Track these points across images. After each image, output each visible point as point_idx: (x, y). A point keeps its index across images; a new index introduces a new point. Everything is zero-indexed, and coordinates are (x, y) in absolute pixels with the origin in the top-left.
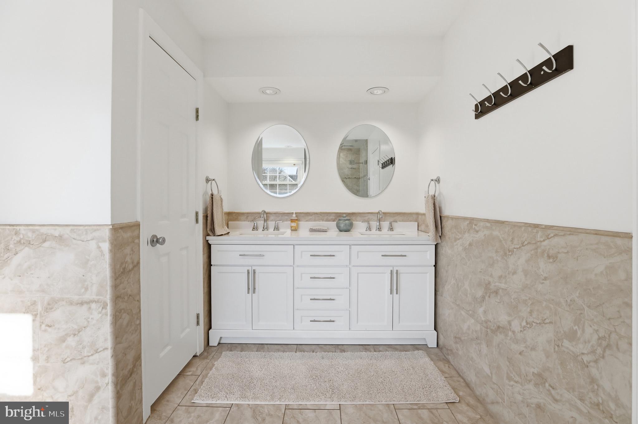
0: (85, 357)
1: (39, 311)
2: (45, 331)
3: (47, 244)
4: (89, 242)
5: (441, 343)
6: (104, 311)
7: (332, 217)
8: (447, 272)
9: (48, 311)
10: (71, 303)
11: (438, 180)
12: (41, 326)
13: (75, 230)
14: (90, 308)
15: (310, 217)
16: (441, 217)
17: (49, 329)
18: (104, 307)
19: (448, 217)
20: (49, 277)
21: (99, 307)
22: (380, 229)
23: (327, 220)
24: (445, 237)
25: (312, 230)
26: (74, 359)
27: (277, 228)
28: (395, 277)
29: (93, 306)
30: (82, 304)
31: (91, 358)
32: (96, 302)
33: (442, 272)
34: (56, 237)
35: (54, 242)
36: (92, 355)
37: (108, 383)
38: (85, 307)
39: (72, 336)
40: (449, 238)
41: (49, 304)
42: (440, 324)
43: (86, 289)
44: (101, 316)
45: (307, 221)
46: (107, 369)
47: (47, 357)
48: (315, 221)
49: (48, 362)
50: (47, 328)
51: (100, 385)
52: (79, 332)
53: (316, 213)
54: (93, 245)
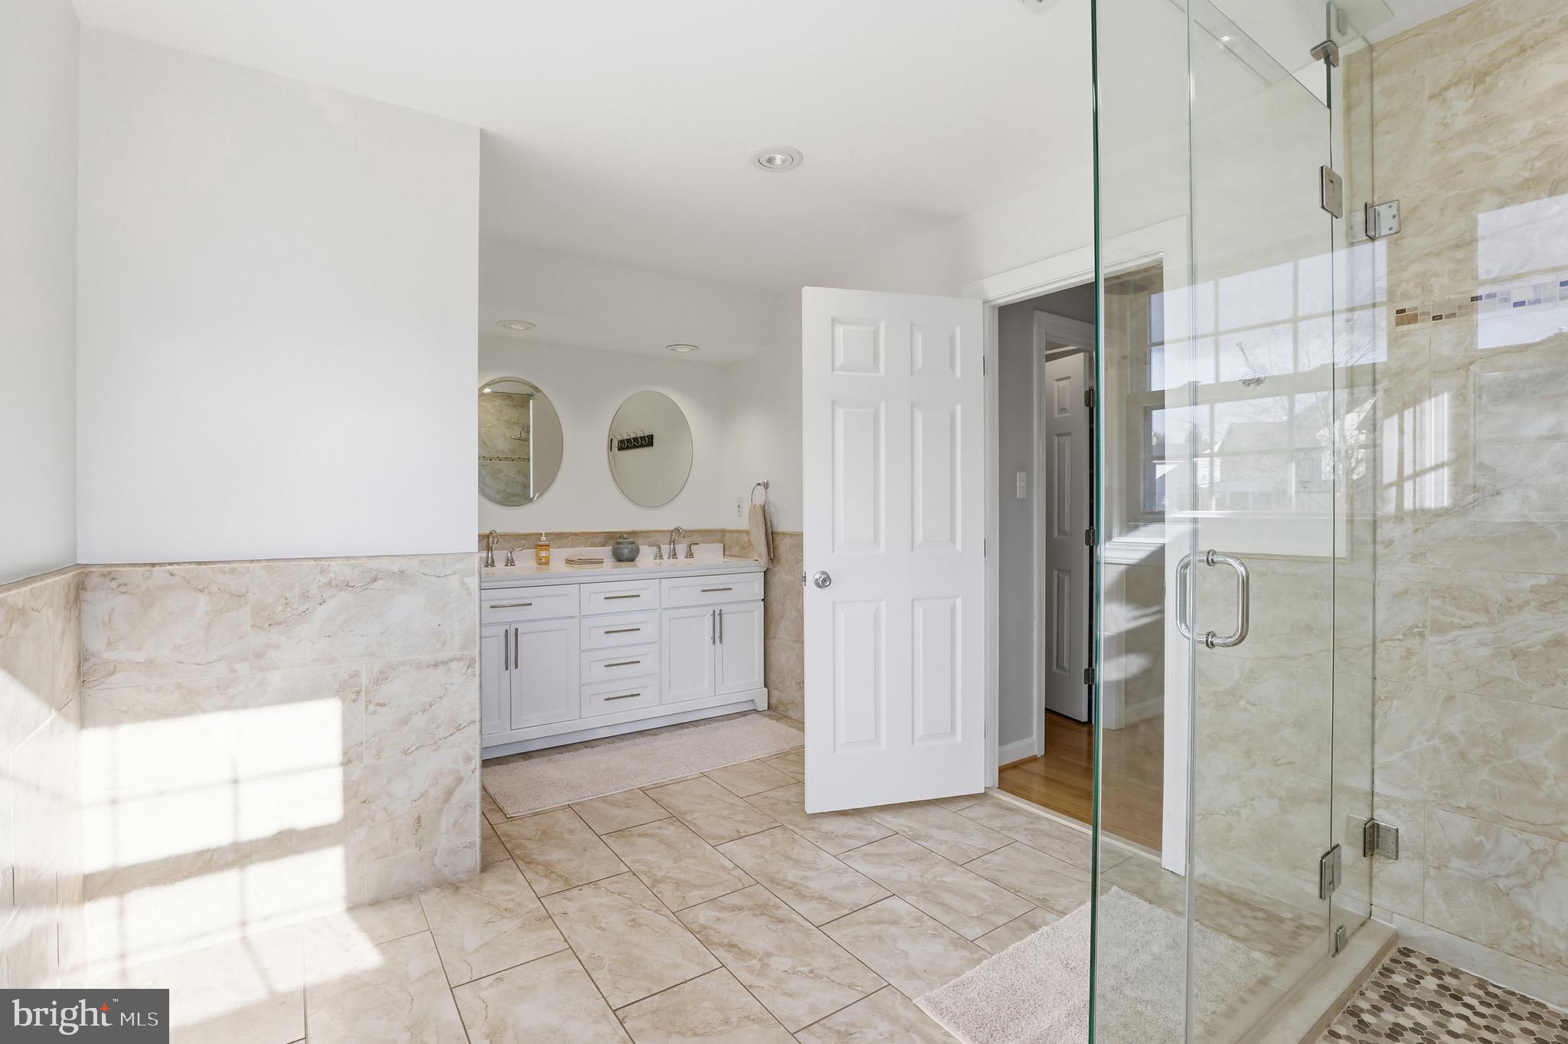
0: (440, 739)
1: (364, 686)
2: (374, 713)
3: (378, 585)
4: (449, 577)
5: (774, 701)
6: (470, 671)
7: (601, 539)
8: (782, 605)
9: (380, 682)
10: (419, 666)
11: (766, 486)
12: (366, 706)
13: (426, 562)
14: (449, 669)
15: (565, 541)
16: (772, 533)
17: (381, 710)
18: (471, 666)
19: (784, 534)
20: (382, 633)
21: (463, 667)
22: (674, 555)
23: (593, 545)
24: (779, 560)
25: (569, 562)
26: (423, 746)
27: (510, 562)
28: (718, 617)
29: (454, 665)
30: (436, 665)
31: (448, 739)
32: (458, 659)
33: (776, 607)
34: (394, 573)
35: (391, 581)
36: (451, 735)
37: (475, 769)
38: (441, 669)
39: (420, 713)
40: (787, 560)
41: (381, 673)
42: (774, 677)
43: (444, 644)
44: (466, 679)
45: (559, 547)
46: (474, 750)
47: (377, 751)
48: (572, 546)
49: (378, 759)
50: (379, 708)
51: (463, 774)
52: (431, 706)
53: (576, 534)
54: (454, 581)
